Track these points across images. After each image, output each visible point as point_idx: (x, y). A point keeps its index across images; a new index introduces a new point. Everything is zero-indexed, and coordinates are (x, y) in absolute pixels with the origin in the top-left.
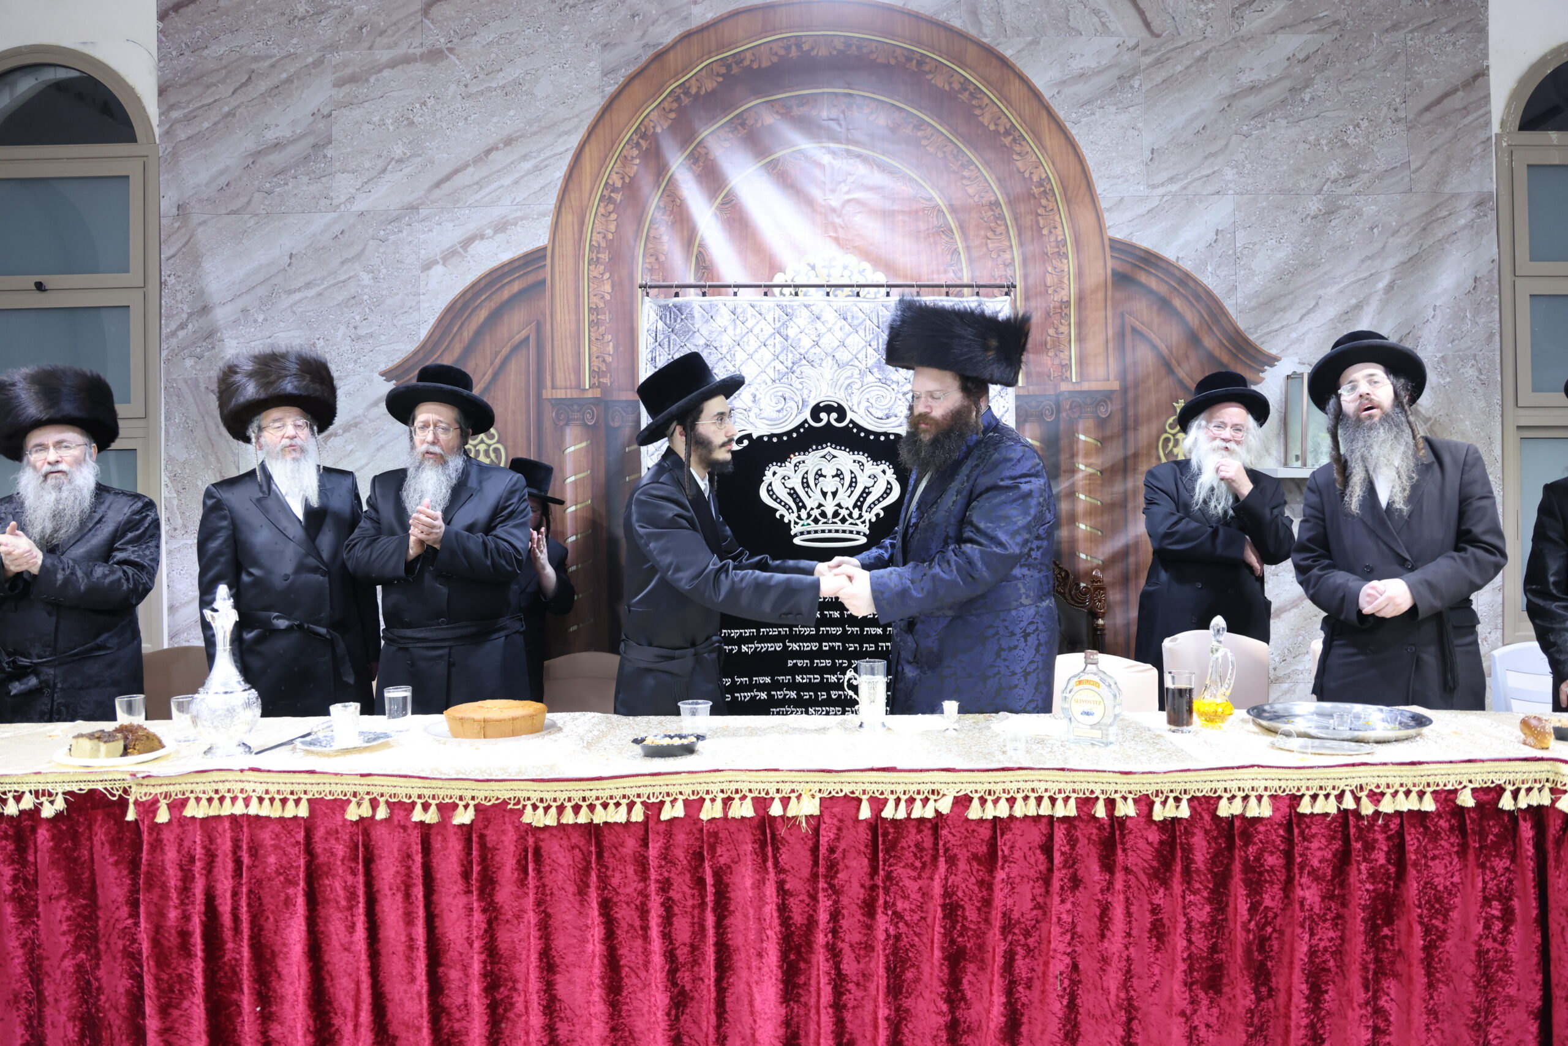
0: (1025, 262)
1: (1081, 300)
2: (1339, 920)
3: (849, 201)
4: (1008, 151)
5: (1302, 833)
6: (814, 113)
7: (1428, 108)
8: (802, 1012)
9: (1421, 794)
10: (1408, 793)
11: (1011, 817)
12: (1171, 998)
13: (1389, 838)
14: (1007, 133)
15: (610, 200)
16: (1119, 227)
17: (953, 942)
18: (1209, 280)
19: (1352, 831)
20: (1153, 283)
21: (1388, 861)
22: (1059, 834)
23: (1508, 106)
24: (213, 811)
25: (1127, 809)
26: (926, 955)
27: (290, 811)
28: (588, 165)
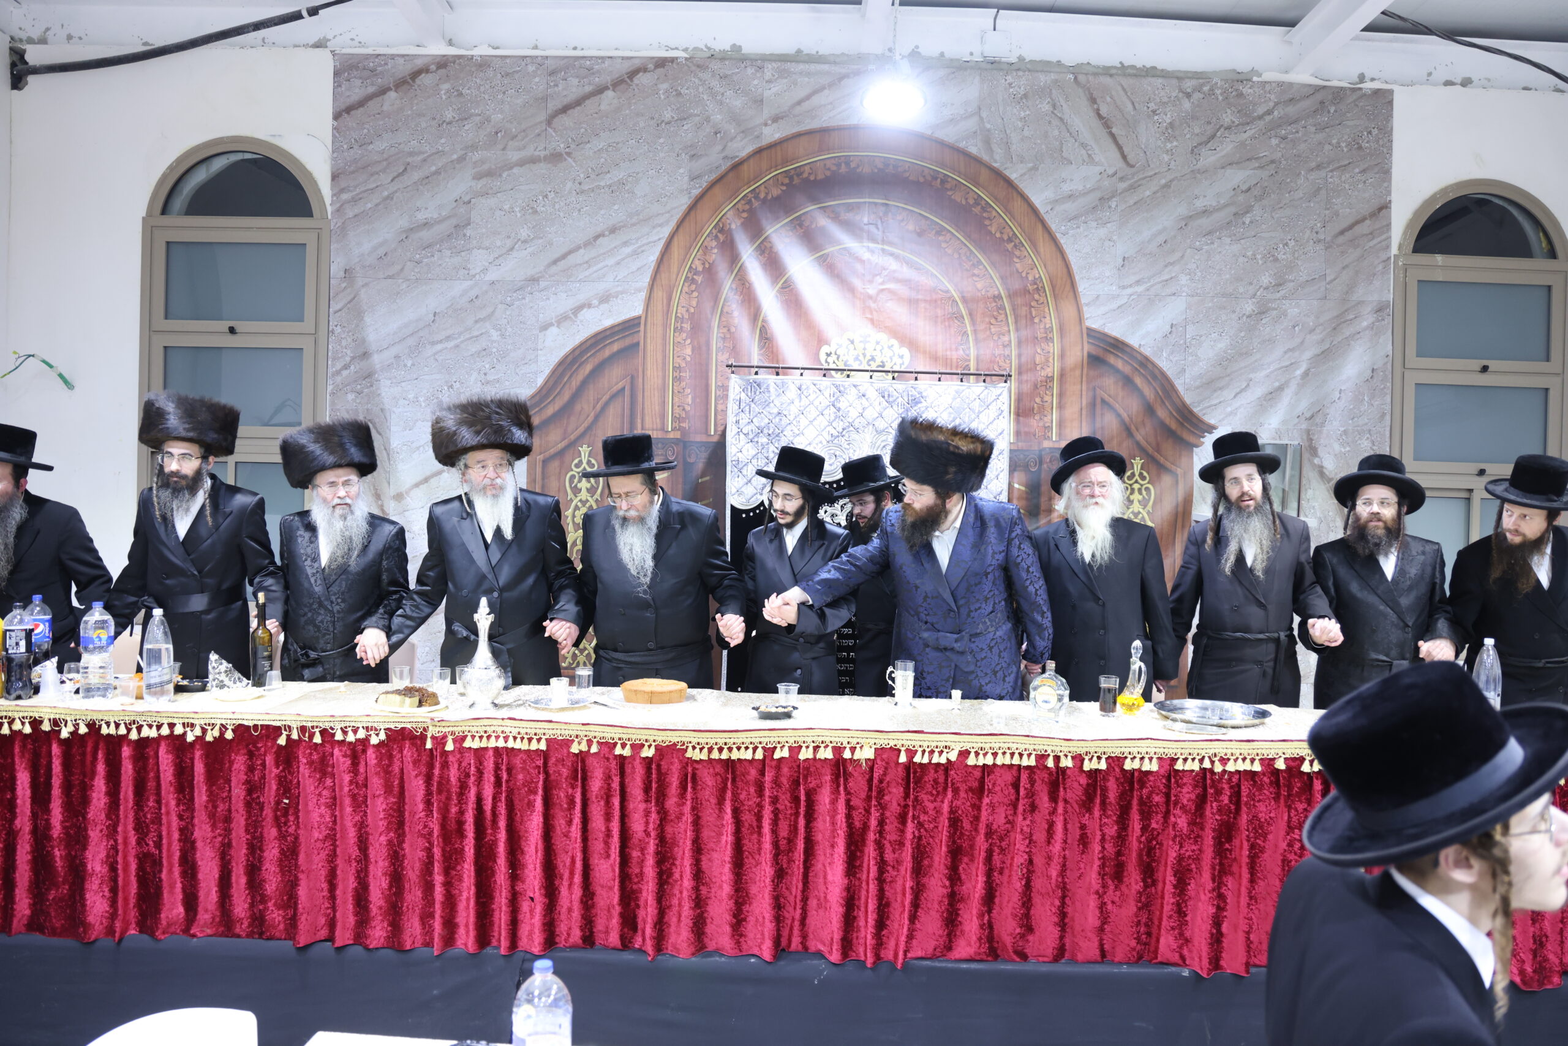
0: (1020, 343)
1: (1062, 375)
2: (1198, 839)
3: (883, 290)
4: (1011, 254)
5: (1177, 782)
6: (858, 218)
7: (1342, 233)
8: (857, 883)
9: (1253, 761)
10: (1244, 759)
11: (995, 765)
12: (1090, 883)
13: (1231, 787)
14: (1010, 240)
15: (693, 281)
16: (1096, 319)
17: (954, 842)
18: (1164, 363)
19: (1208, 781)
20: (1120, 364)
21: (1230, 801)
22: (1024, 777)
23: (1405, 233)
24: (484, 744)
25: (1067, 763)
26: (937, 850)
27: (534, 746)
28: (676, 252)
